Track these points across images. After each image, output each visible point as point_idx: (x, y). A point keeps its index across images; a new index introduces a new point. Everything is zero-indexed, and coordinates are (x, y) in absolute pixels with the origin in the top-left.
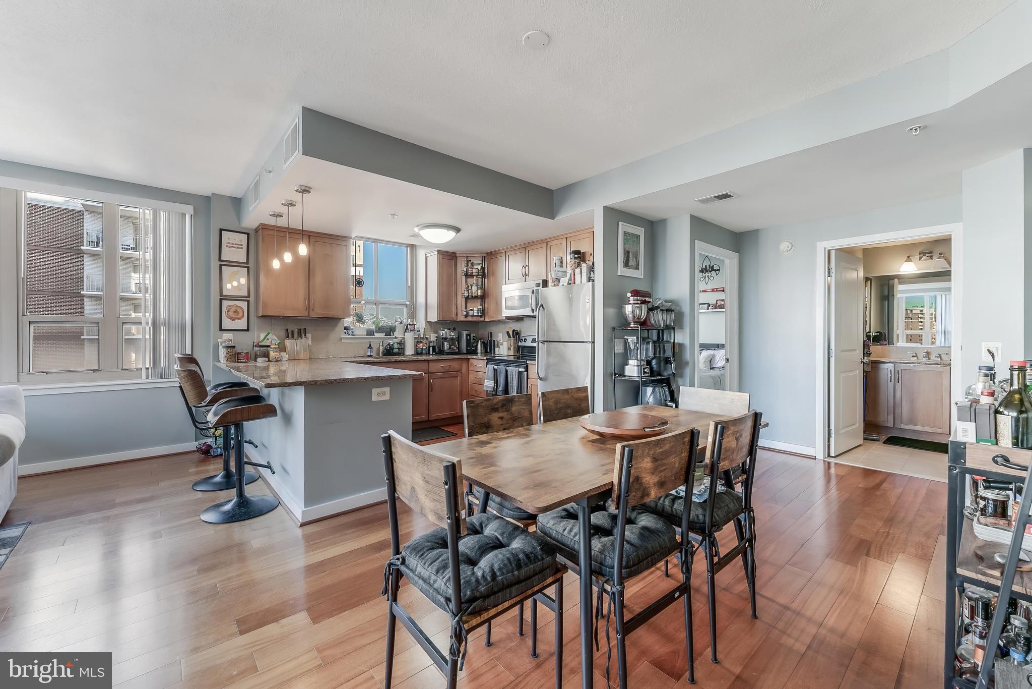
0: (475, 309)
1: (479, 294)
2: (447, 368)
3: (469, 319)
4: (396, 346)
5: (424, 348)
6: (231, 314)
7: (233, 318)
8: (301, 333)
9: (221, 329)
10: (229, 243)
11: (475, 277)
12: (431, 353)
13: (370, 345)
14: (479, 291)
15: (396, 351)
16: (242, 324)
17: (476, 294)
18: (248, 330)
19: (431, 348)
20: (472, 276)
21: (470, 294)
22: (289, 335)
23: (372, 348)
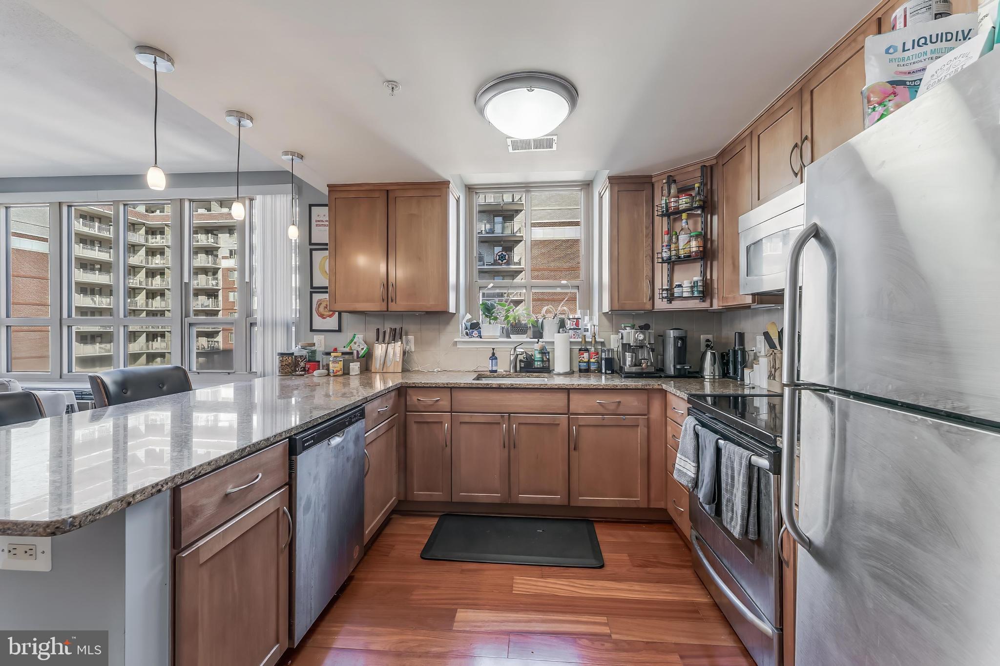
0: (686, 284)
1: (694, 249)
2: (612, 407)
3: (677, 305)
4: (538, 356)
5: (592, 360)
6: (321, 309)
7: (323, 315)
8: (396, 335)
9: (312, 330)
10: (319, 221)
11: (684, 216)
12: (604, 371)
13: (493, 354)
14: (694, 243)
15: (538, 364)
16: (332, 323)
17: (687, 250)
18: (340, 330)
19: (603, 362)
20: (678, 212)
21: (673, 253)
22: (380, 337)
23: (496, 358)
